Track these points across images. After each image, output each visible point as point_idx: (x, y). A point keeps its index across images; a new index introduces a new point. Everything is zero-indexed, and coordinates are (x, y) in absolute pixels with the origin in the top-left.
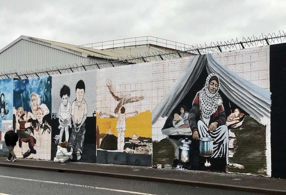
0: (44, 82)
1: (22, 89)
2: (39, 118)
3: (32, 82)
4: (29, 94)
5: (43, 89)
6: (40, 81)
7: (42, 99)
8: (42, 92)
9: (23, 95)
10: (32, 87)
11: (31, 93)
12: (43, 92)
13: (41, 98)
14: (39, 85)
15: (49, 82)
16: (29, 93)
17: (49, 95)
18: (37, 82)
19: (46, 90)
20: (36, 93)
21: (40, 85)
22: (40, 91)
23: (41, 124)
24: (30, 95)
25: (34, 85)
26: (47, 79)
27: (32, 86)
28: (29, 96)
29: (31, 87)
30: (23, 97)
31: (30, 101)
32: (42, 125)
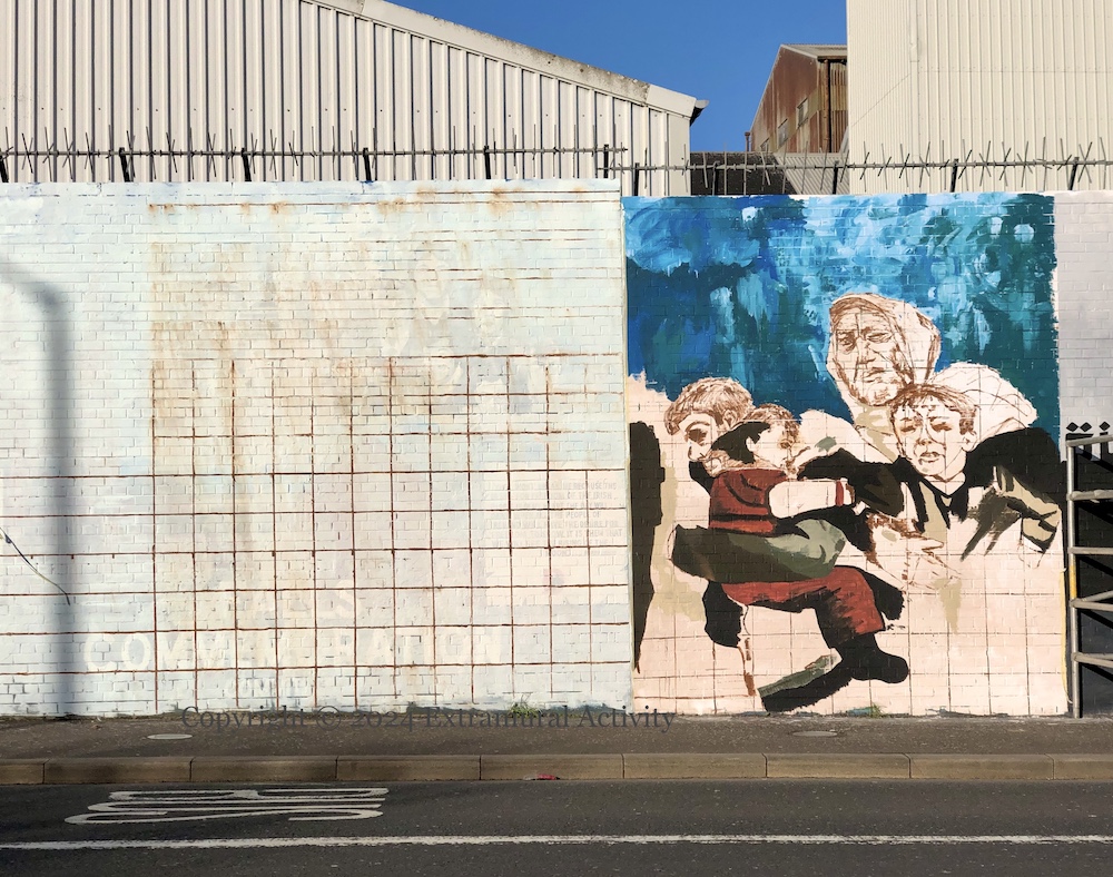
0: (968, 231)
1: (726, 255)
2: (921, 449)
3: (842, 223)
4: (812, 296)
5: (966, 273)
6: (925, 216)
7: (956, 336)
8: (954, 291)
9: (743, 297)
10: (843, 251)
11: (827, 287)
12: (962, 287)
13: (944, 324)
14: (914, 240)
15: (1025, 232)
16: (813, 289)
17: (1032, 312)
18: (893, 222)
19: (993, 279)
20: (886, 291)
21: (924, 240)
22: (935, 283)
23: (950, 489)
24: (817, 301)
25: (860, 242)
26: (1004, 213)
27: (837, 244)
28: (808, 307)
29: (831, 251)
30: (739, 310)
31: (821, 337)
32: (960, 498)
